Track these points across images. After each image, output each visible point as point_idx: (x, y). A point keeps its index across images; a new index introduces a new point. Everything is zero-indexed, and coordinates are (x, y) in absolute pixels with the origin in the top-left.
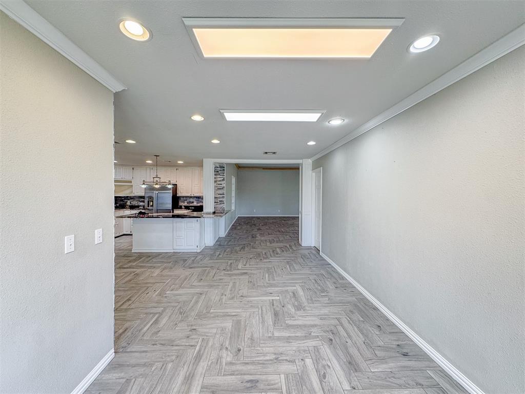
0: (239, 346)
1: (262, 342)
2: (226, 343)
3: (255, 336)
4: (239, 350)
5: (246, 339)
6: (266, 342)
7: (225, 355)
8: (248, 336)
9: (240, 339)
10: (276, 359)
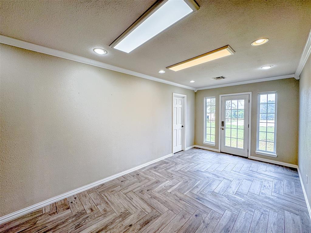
0: (195, 218)
1: (179, 211)
2: (202, 227)
3: (179, 217)
4: (196, 216)
5: (187, 219)
6: (177, 210)
7: (207, 219)
8: (184, 221)
9: (191, 222)
10: (181, 199)
